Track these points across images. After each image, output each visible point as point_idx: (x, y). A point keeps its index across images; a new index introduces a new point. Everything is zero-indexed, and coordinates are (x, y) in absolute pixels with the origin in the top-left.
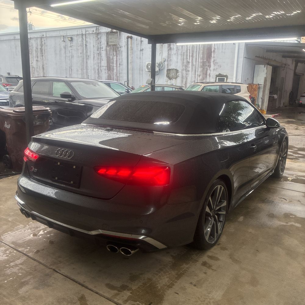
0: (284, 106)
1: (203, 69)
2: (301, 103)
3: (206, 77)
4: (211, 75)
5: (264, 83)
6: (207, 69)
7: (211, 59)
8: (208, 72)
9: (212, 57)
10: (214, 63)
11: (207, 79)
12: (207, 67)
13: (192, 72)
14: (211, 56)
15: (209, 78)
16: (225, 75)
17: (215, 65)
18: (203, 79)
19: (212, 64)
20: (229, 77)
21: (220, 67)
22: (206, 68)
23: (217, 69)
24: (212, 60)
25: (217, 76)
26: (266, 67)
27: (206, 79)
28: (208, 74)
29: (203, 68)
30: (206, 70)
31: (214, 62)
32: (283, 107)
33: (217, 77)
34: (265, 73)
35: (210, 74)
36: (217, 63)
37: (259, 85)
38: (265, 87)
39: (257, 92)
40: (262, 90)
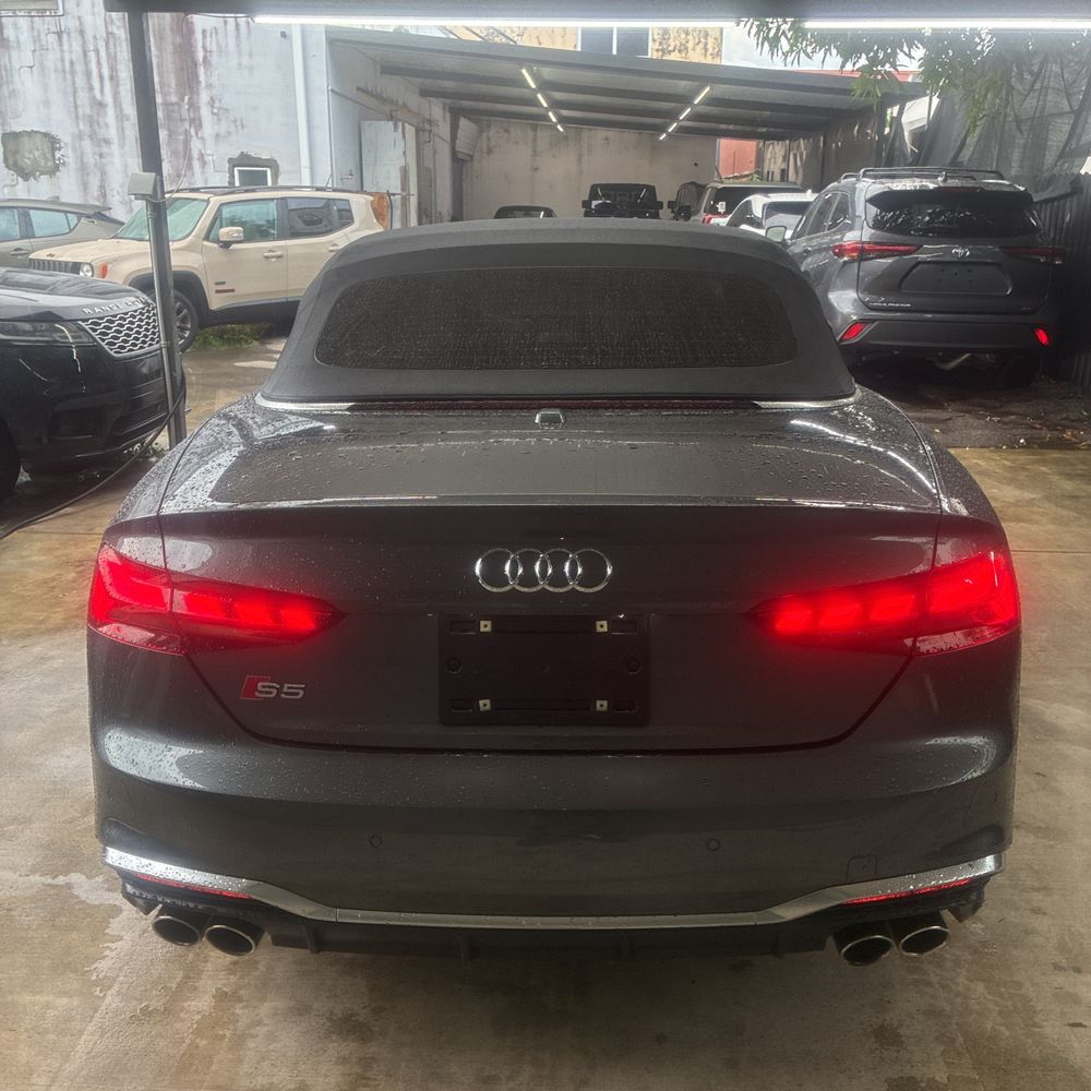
1: (170, 135)
3: (190, 166)
4: (209, 159)
5: (403, 189)
6: (186, 132)
7: (198, 94)
8: (196, 145)
9: (203, 84)
10: (215, 111)
11: (193, 175)
12: (187, 125)
13: (122, 145)
14: (198, 82)
15: (203, 173)
16: (264, 157)
17: (219, 120)
18: (179, 176)
19: (205, 112)
20: (283, 166)
21: (243, 127)
22: (181, 130)
23: (229, 133)
24: (204, 97)
25: (233, 163)
26: (400, 130)
27: (188, 173)
28: (195, 154)
29: (169, 130)
30: (181, 137)
31: (212, 107)
33: (236, 169)
34: (402, 150)
35: (202, 156)
36: (227, 110)
37: (389, 195)
38: (405, 201)
39: (387, 222)
40: (397, 213)
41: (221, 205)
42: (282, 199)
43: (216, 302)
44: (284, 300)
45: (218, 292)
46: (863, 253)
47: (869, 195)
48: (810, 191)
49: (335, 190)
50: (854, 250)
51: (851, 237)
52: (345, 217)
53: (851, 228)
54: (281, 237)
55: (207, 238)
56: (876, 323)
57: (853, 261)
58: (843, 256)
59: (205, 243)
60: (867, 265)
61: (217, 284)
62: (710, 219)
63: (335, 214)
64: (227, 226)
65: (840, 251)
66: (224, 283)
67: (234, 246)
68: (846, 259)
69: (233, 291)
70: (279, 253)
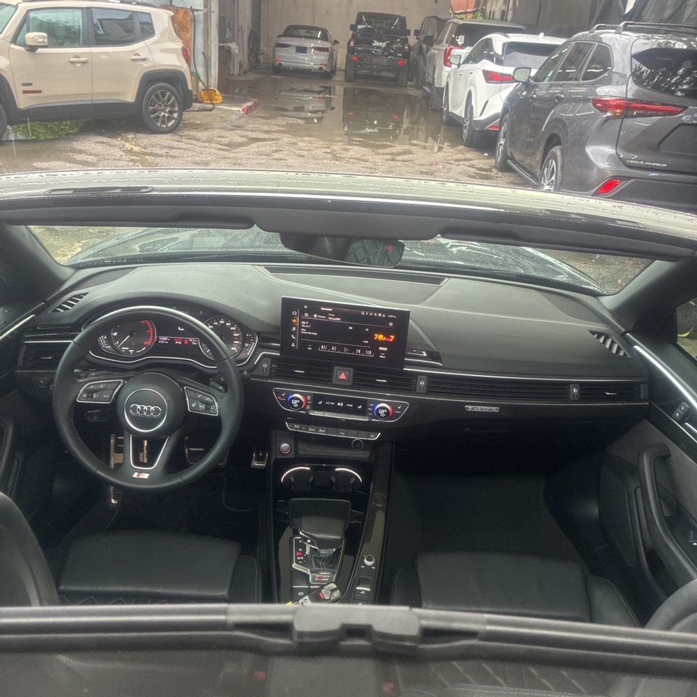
0: (242, 73)
2: (280, 64)
5: (205, 6)
32: (240, 75)
37: (193, 10)
38: (207, 16)
39: (189, 35)
40: (200, 27)
41: (29, 11)
42: (89, 8)
43: (23, 102)
44: (90, 102)
45: (25, 92)
48: (542, 34)
50: (618, 107)
51: (607, 92)
52: (147, 30)
53: (608, 82)
54: (87, 43)
55: (14, 41)
56: (632, 180)
57: (615, 117)
58: (606, 112)
59: (12, 46)
60: (628, 122)
61: (24, 85)
63: (138, 26)
64: (35, 31)
65: (603, 106)
66: (30, 84)
67: (40, 50)
68: (609, 114)
69: (40, 92)
70: (84, 59)
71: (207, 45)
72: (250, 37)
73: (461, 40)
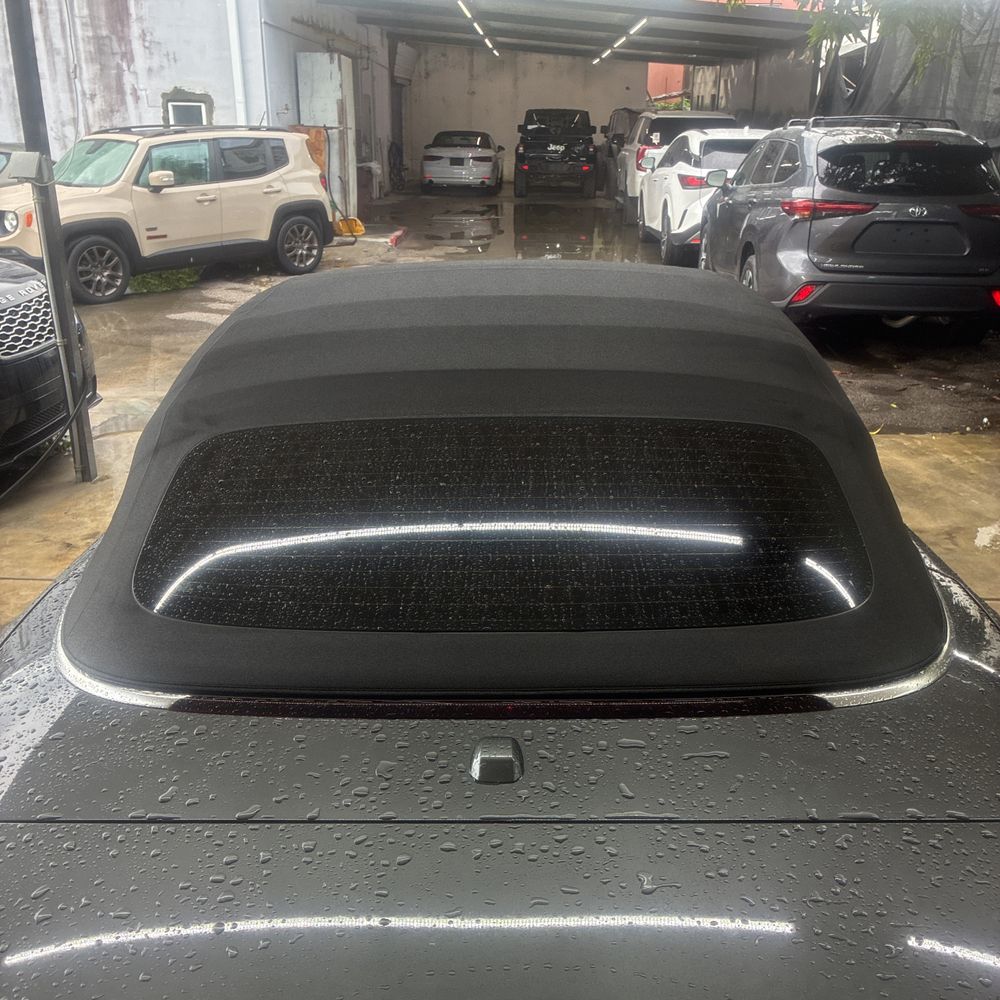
0: (383, 196)
1: (101, 70)
2: (431, 181)
3: (123, 102)
4: (142, 94)
5: (340, 123)
6: (119, 67)
7: (129, 27)
8: (128, 80)
9: (134, 16)
10: (147, 44)
11: (127, 110)
12: (118, 59)
13: (54, 81)
14: (128, 15)
15: (137, 108)
16: (198, 92)
17: (151, 54)
18: (112, 111)
19: (137, 46)
20: (217, 101)
21: (175, 61)
22: (113, 64)
23: (162, 67)
24: (135, 30)
25: (167, 98)
26: (336, 61)
27: (122, 109)
28: (128, 89)
29: (100, 64)
30: (114, 72)
31: (144, 40)
32: (380, 198)
33: (170, 104)
34: (338, 83)
35: (135, 91)
36: (159, 43)
37: (326, 128)
38: (343, 135)
39: (324, 157)
40: (335, 147)
41: (151, 148)
42: (214, 139)
43: (148, 249)
44: (219, 245)
45: (150, 238)
46: (815, 211)
47: (821, 148)
49: (269, 129)
50: (806, 208)
51: (800, 194)
52: (280, 157)
53: (801, 183)
54: (215, 179)
55: (136, 182)
56: (828, 285)
57: (803, 220)
58: (793, 215)
59: (135, 188)
60: (817, 224)
61: (148, 230)
62: (645, 150)
63: (269, 153)
64: (157, 170)
65: (792, 209)
66: (155, 229)
67: (165, 191)
68: (796, 217)
69: (165, 236)
70: (212, 197)
71: (343, 167)
72: (390, 151)
73: (656, 138)
